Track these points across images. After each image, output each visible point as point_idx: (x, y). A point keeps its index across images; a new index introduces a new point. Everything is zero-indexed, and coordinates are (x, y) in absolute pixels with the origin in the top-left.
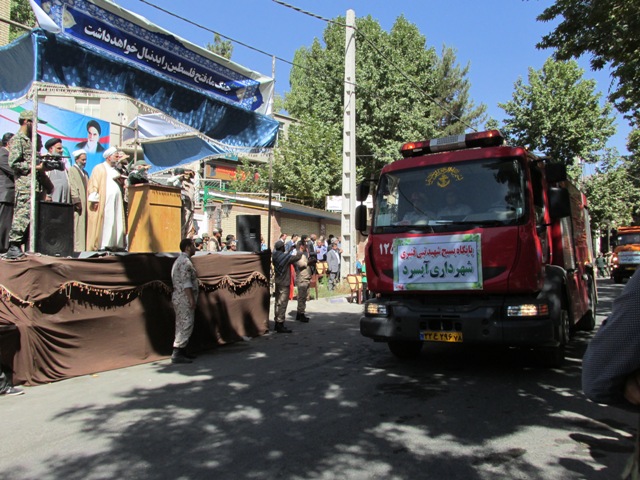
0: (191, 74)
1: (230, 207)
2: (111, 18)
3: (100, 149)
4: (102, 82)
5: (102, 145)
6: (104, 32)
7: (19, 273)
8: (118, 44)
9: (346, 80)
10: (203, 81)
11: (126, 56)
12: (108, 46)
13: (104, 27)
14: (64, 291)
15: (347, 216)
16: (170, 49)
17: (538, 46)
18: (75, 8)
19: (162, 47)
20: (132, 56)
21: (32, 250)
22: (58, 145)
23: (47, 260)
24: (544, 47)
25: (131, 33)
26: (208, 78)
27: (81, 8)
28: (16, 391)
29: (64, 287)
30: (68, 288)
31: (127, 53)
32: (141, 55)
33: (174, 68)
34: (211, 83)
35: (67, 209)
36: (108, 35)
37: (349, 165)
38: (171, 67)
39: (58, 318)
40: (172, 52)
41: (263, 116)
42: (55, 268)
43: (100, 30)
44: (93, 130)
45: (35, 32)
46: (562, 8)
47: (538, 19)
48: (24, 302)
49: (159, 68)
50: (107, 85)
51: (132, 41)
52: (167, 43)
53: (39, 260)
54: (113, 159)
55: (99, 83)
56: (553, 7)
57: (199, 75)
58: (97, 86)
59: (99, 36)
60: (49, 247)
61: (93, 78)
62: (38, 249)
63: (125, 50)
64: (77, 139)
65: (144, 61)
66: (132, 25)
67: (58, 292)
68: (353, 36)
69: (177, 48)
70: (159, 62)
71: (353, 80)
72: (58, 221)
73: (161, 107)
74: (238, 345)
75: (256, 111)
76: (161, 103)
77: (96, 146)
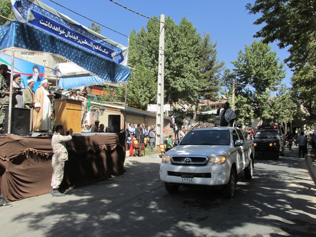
0: (91, 45)
1: (103, 110)
2: (52, 16)
3: (39, 79)
4: (47, 48)
5: (40, 78)
6: (49, 23)
7: (1, 144)
8: (56, 29)
9: (160, 48)
10: (97, 49)
11: (60, 35)
12: (51, 30)
13: (49, 20)
14: (25, 153)
15: (159, 115)
16: (81, 32)
17: (254, 36)
18: (34, 10)
19: (77, 31)
20: (63, 35)
21: (9, 132)
22: (19, 78)
23: (16, 137)
24: (257, 37)
25: (62, 24)
26: (99, 47)
27: (37, 10)
28: (8, 205)
29: (25, 151)
30: (27, 152)
31: (60, 34)
32: (67, 35)
33: (83, 42)
34: (101, 50)
35: (27, 111)
36: (51, 25)
37: (161, 90)
38: (81, 42)
39: (21, 167)
40: (82, 34)
41: (123, 66)
42: (20, 142)
43: (47, 22)
44: (36, 70)
45: (14, 22)
46: (265, 19)
47: (254, 24)
48: (4, 159)
49: (76, 42)
50: (49, 49)
51: (62, 28)
52: (79, 30)
53: (12, 137)
54: (46, 85)
55: (46, 49)
56: (261, 18)
57: (95, 46)
58: (45, 50)
59: (46, 25)
60: (18, 131)
61: (43, 46)
62: (12, 132)
63: (59, 33)
64: (28, 75)
65: (68, 38)
66: (62, 20)
67: (21, 154)
68: (164, 27)
69: (84, 32)
70: (75, 39)
71: (163, 49)
72: (22, 117)
73: (75, 61)
74: (110, 180)
75: (120, 64)
76: (75, 59)
77: (37, 78)
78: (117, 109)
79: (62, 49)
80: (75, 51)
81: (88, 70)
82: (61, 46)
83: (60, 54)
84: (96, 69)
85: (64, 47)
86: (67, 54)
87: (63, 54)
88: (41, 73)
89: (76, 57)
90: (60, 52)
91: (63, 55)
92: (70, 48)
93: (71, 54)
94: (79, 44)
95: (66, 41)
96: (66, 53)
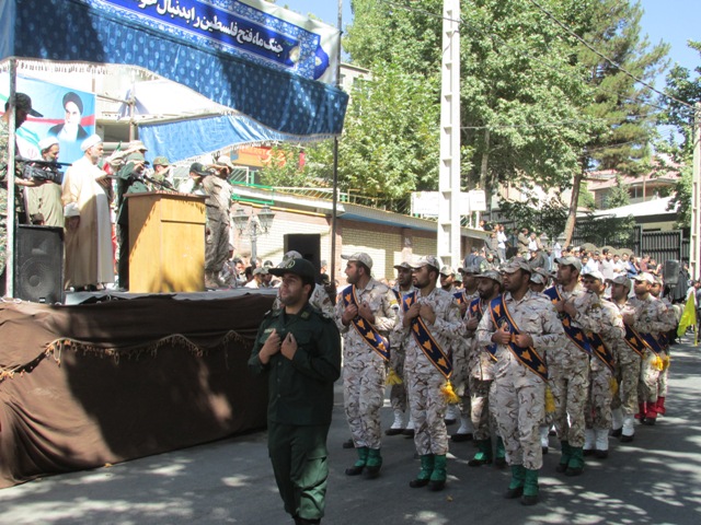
0: (232, 30)
3: (82, 134)
4: (105, 49)
5: (85, 128)
9: (445, 15)
10: (249, 40)
14: (53, 352)
15: (447, 227)
20: (148, 10)
21: (9, 294)
23: (30, 308)
26: (254, 35)
29: (53, 347)
30: (58, 348)
31: (143, 6)
32: (162, 7)
33: (209, 24)
34: (260, 43)
37: (450, 149)
38: (205, 24)
42: (41, 320)
44: (72, 106)
49: (189, 25)
50: (111, 54)
53: (19, 308)
54: (95, 152)
57: (243, 33)
60: (29, 289)
62: (14, 296)
64: (50, 121)
65: (167, 17)
67: (43, 353)
70: (187, 17)
71: (456, 16)
73: (187, 81)
75: (319, 79)
76: (186, 75)
77: (77, 129)
78: (315, 210)
79: (146, 51)
80: (183, 54)
81: (226, 105)
82: (141, 40)
83: (143, 65)
84: (251, 100)
85: (152, 44)
86: (162, 65)
87: (152, 63)
88: (86, 113)
89: (188, 71)
90: (141, 59)
91: (150, 68)
92: (167, 46)
93: (172, 62)
94: (198, 29)
95: (162, 26)
96: (159, 60)
